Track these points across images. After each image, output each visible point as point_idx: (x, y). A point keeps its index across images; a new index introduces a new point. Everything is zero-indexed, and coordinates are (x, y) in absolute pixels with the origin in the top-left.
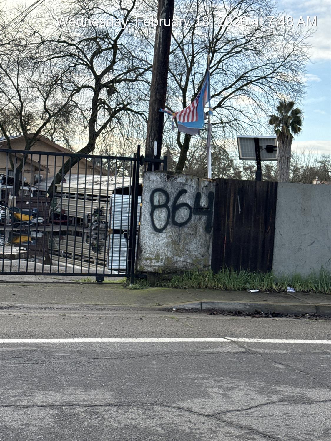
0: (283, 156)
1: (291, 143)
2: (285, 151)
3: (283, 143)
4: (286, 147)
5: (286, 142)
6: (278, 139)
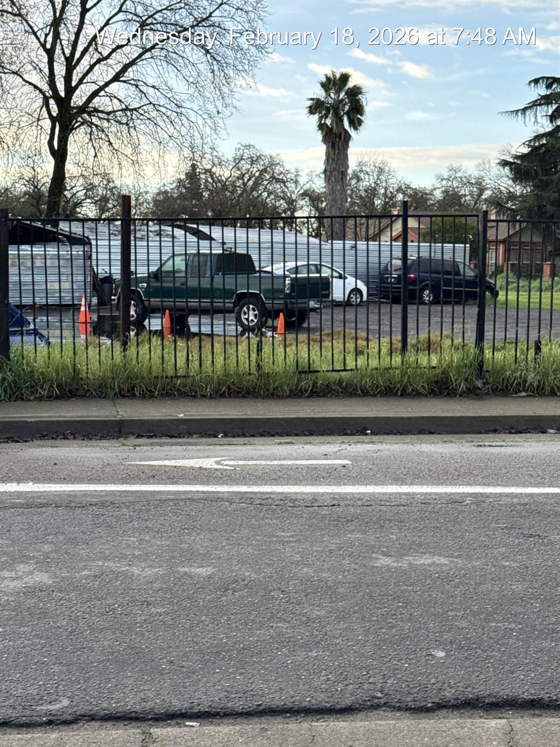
0: (335, 169)
1: (348, 147)
2: (337, 161)
3: (333, 146)
4: (339, 153)
5: (338, 145)
6: (325, 140)
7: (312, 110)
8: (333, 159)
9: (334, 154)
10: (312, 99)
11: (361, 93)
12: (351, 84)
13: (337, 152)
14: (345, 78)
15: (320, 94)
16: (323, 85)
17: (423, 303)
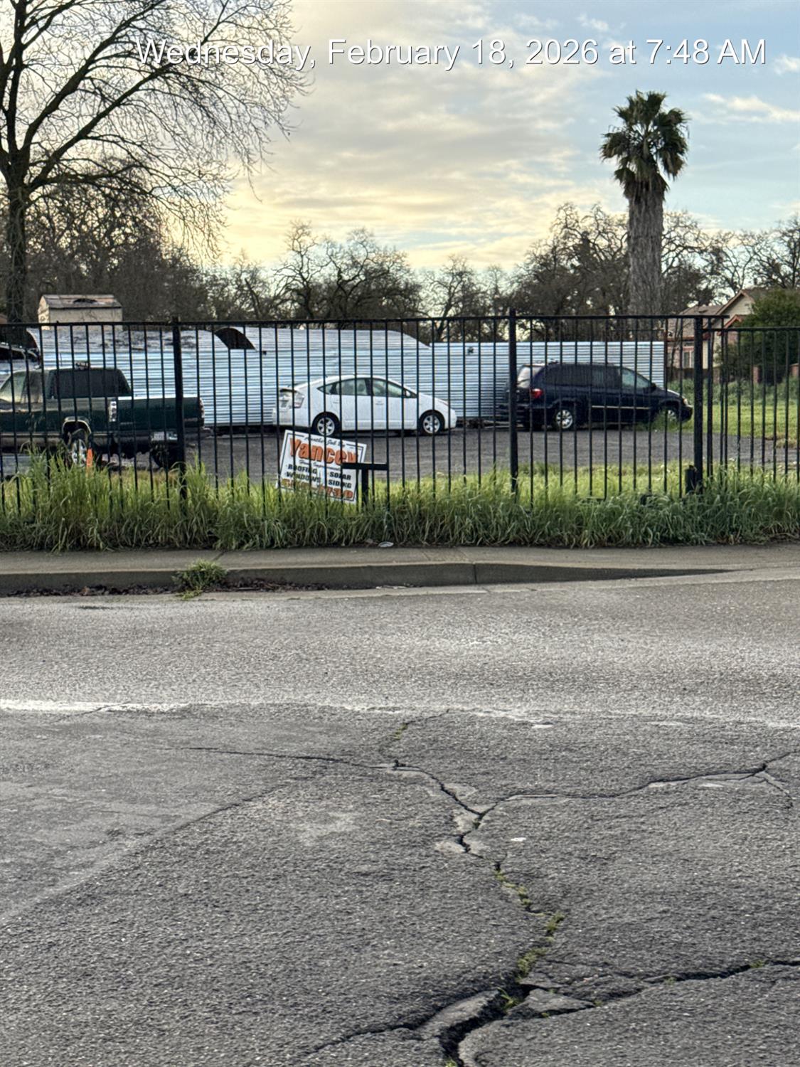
2: (644, 222)
3: (639, 199)
4: (647, 210)
5: (646, 200)
6: (627, 193)
7: (608, 151)
8: (637, 220)
9: (640, 212)
10: (608, 135)
11: (680, 120)
12: (665, 108)
13: (643, 209)
14: (655, 100)
15: (619, 125)
16: (622, 114)
17: (555, 428)
